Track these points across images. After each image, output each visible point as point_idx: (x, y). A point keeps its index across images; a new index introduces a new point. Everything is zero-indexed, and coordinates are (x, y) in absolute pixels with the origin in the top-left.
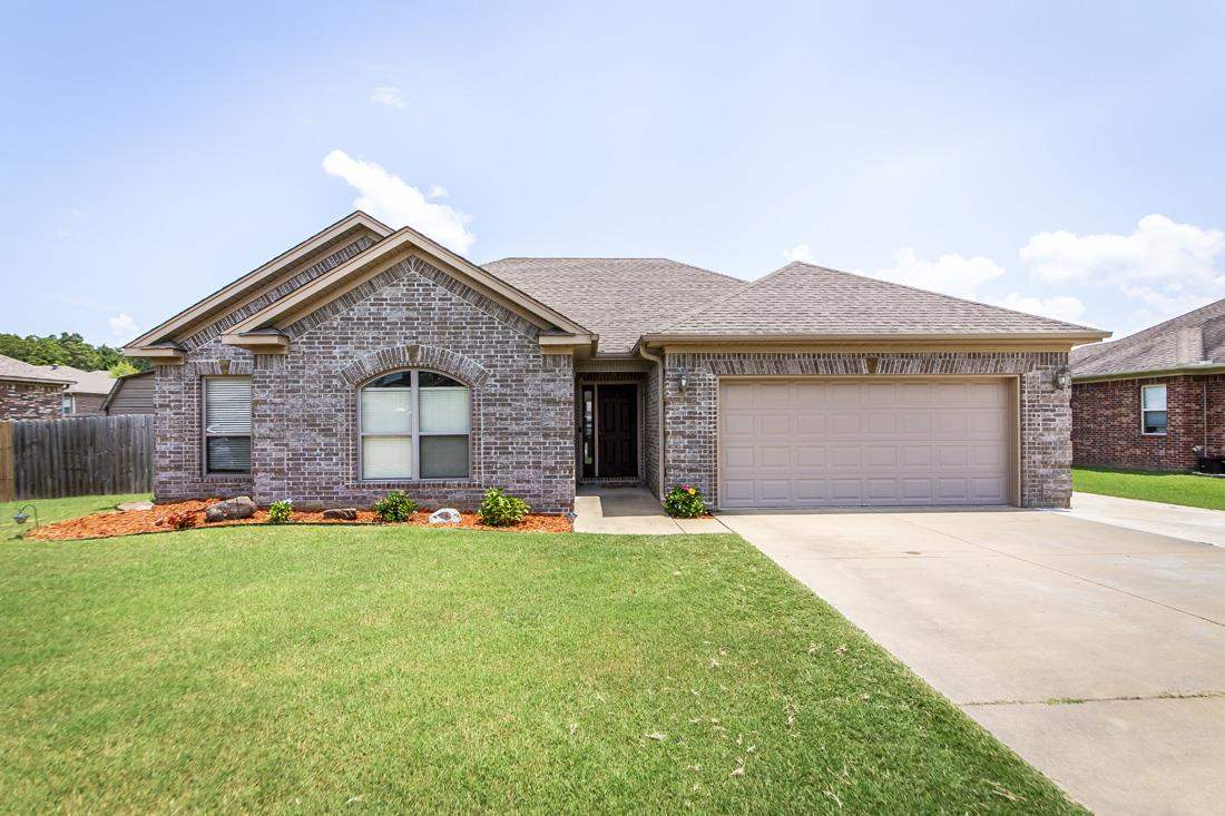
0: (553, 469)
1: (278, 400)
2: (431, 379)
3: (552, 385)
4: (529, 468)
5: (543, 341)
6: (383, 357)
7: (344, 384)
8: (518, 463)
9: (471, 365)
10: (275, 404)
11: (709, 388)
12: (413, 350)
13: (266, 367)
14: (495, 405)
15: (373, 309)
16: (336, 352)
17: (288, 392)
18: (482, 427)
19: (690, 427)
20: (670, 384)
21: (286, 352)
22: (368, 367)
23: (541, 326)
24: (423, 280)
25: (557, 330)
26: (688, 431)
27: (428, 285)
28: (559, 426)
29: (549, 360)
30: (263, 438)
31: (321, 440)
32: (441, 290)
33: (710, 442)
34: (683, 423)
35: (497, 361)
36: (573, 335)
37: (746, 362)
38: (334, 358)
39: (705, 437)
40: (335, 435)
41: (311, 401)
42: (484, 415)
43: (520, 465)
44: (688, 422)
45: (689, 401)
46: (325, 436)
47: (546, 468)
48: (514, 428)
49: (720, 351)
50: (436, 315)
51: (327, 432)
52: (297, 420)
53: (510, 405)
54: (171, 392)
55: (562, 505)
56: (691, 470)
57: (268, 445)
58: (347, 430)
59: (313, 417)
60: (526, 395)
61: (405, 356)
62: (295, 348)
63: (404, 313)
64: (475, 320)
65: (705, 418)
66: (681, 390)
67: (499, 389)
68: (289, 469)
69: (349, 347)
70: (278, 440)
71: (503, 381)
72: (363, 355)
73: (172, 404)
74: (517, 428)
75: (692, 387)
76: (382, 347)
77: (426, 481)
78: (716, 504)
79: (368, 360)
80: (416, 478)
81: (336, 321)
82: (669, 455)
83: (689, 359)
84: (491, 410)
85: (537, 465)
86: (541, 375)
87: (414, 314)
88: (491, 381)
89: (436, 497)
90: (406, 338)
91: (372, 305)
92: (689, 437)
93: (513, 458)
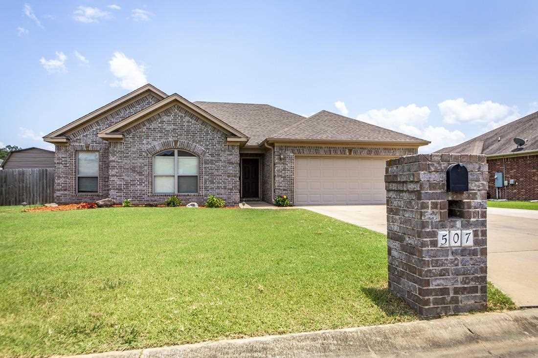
0: (231, 189)
1: (120, 161)
2: (183, 153)
3: (231, 157)
4: (222, 189)
5: (229, 139)
6: (164, 144)
7: (147, 155)
8: (218, 187)
9: (200, 148)
10: (119, 162)
11: (291, 159)
12: (176, 142)
13: (115, 147)
14: (208, 164)
15: (160, 125)
16: (144, 142)
17: (125, 157)
18: (204, 173)
20: (276, 157)
21: (124, 141)
22: (158, 148)
23: (227, 133)
24: (180, 114)
25: (234, 135)
26: (283, 175)
27: (182, 116)
28: (233, 173)
29: (230, 147)
30: (113, 176)
31: (138, 177)
32: (187, 118)
33: (291, 179)
34: (281, 172)
35: (210, 147)
36: (240, 137)
37: (305, 149)
38: (143, 144)
39: (289, 178)
40: (144, 175)
41: (133, 161)
42: (205, 168)
43: (218, 188)
44: (283, 172)
45: (283, 164)
46: (139, 175)
47: (228, 189)
48: (216, 173)
49: (296, 145)
50: (185, 128)
51: (140, 173)
52: (128, 169)
53: (215, 164)
54: (63, 157)
55: (235, 203)
56: (284, 190)
57: (115, 178)
58: (149, 173)
59: (134, 167)
60: (221, 160)
61: (172, 144)
62: (127, 139)
63: (173, 127)
64: (201, 130)
65: (289, 170)
66: (281, 159)
67: (210, 158)
68: (124, 189)
69: (150, 140)
70: (119, 176)
71: (212, 155)
72: (156, 143)
74: (217, 174)
75: (285, 159)
76: (162, 141)
77: (181, 194)
78: (293, 203)
79: (157, 145)
80: (176, 193)
81: (144, 129)
82: (276, 184)
83: (284, 148)
84: (207, 166)
85: (225, 188)
86: (227, 153)
87: (177, 127)
88: (207, 155)
89: (185, 200)
90: (173, 137)
91: (159, 123)
92: (283, 177)
93: (216, 185)
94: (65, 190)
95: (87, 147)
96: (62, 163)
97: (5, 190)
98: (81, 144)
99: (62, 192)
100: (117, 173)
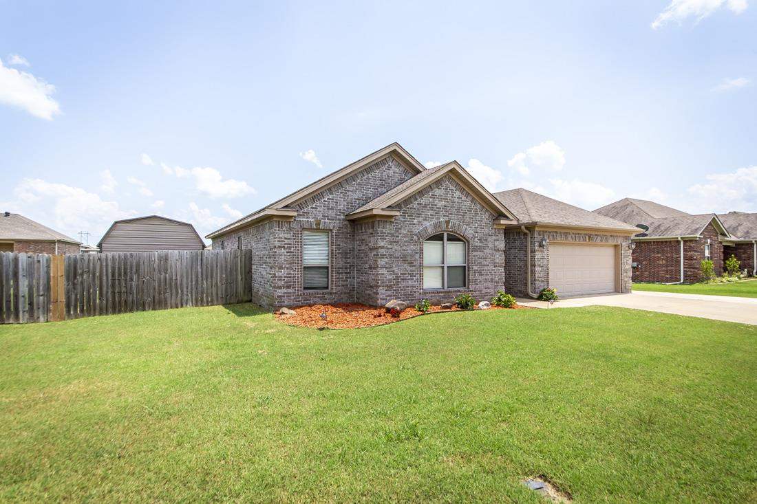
0: (498, 282)
1: (390, 246)
2: (452, 238)
3: (497, 242)
5: (500, 222)
6: (435, 225)
7: (419, 239)
9: (469, 233)
10: (388, 249)
11: (547, 246)
12: (448, 222)
13: (384, 227)
14: (477, 251)
16: (415, 221)
17: (395, 242)
20: (537, 244)
21: (393, 220)
22: (430, 230)
23: (501, 215)
24: (452, 187)
25: (506, 217)
26: (541, 264)
27: (453, 190)
28: (499, 262)
29: (497, 231)
30: (382, 267)
31: (409, 268)
32: (458, 193)
33: (547, 269)
36: (512, 220)
37: (558, 235)
38: (415, 224)
39: (546, 267)
40: (415, 266)
41: (404, 248)
42: (474, 256)
43: (486, 280)
44: (541, 260)
46: (410, 266)
47: (495, 282)
48: (484, 263)
49: (550, 230)
50: (456, 205)
51: (411, 264)
52: (398, 258)
53: (483, 251)
54: (286, 239)
56: (542, 281)
57: (384, 271)
58: (420, 263)
59: (405, 256)
60: (488, 247)
61: (444, 225)
63: (443, 203)
64: (470, 209)
65: (546, 259)
66: (540, 246)
67: (479, 244)
68: (394, 285)
69: (421, 219)
70: (388, 268)
71: (481, 240)
72: (427, 224)
73: (286, 246)
74: (485, 263)
76: (435, 221)
79: (429, 226)
80: (446, 288)
82: (536, 275)
84: (476, 253)
85: (492, 280)
86: (494, 237)
87: (447, 204)
88: (476, 239)
90: (444, 216)
91: (431, 197)
92: (542, 267)
93: (484, 277)
94: (288, 287)
95: (318, 224)
96: (284, 247)
97: (137, 286)
98: (310, 220)
99: (284, 290)
100: (386, 263)
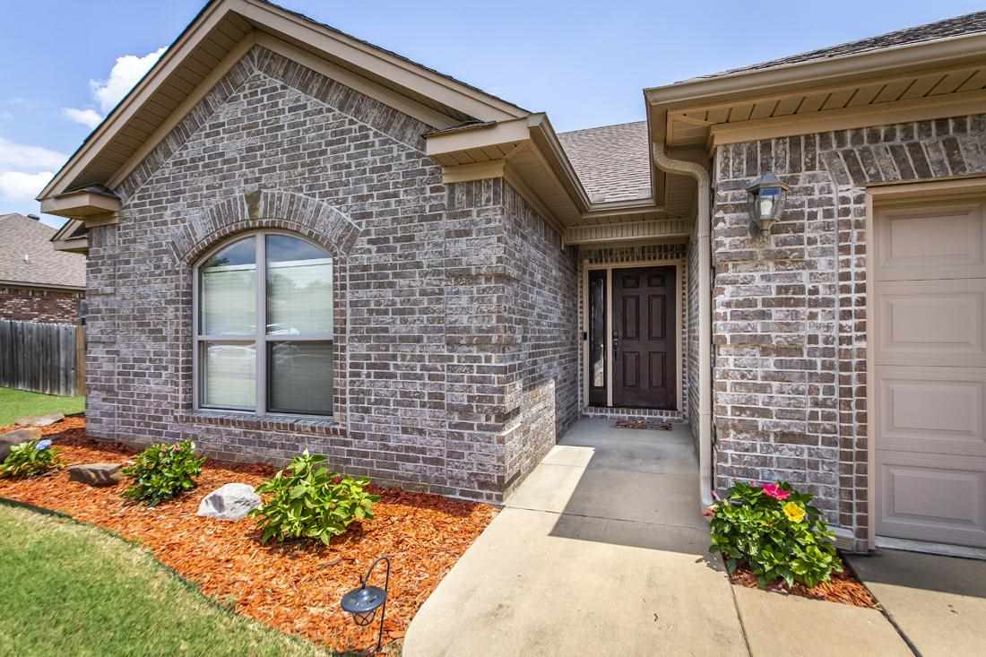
0: (465, 411)
1: (110, 290)
3: (463, 244)
4: (423, 405)
5: (435, 147)
6: (217, 213)
7: (175, 262)
8: (404, 394)
9: (333, 216)
10: (107, 295)
11: (843, 226)
12: (253, 199)
13: (99, 244)
14: (368, 286)
15: (208, 142)
16: (168, 215)
17: (120, 277)
18: (349, 327)
19: (785, 326)
20: (727, 220)
21: (116, 221)
22: (200, 233)
24: (269, 83)
25: (466, 123)
26: (777, 337)
27: (275, 89)
28: (475, 324)
29: (459, 194)
30: (96, 342)
31: (151, 347)
32: (293, 93)
33: (845, 367)
34: (763, 315)
35: (373, 206)
36: (492, 126)
38: (165, 223)
39: (828, 352)
40: (164, 339)
41: (140, 289)
42: (353, 304)
43: (407, 399)
44: (777, 314)
45: (780, 259)
46: (155, 340)
47: (452, 408)
48: (398, 328)
50: (285, 136)
51: (157, 334)
52: (127, 318)
53: (391, 285)
55: (483, 485)
56: (785, 437)
57: (100, 352)
58: (177, 331)
59: (143, 312)
60: (418, 265)
61: (243, 209)
62: (127, 213)
63: (245, 141)
64: (340, 136)
65: (828, 302)
66: (757, 229)
67: (376, 257)
68: (119, 387)
69: (182, 205)
71: (380, 243)
72: (196, 216)
74: (403, 330)
75: (788, 221)
76: (218, 200)
77: (274, 417)
78: (862, 533)
79: (200, 223)
80: (260, 410)
81: (168, 169)
82: (723, 398)
83: (781, 152)
84: (363, 294)
85: (437, 401)
86: (447, 224)
87: (256, 141)
88: (362, 243)
89: (283, 446)
90: (246, 182)
91: (208, 135)
92: (779, 351)
93: (396, 386)
100: (102, 332)
